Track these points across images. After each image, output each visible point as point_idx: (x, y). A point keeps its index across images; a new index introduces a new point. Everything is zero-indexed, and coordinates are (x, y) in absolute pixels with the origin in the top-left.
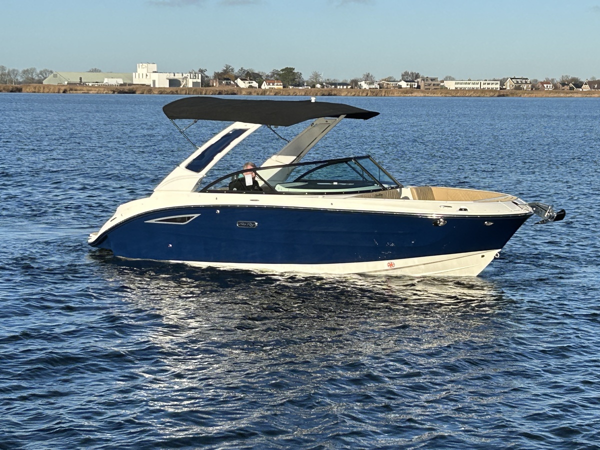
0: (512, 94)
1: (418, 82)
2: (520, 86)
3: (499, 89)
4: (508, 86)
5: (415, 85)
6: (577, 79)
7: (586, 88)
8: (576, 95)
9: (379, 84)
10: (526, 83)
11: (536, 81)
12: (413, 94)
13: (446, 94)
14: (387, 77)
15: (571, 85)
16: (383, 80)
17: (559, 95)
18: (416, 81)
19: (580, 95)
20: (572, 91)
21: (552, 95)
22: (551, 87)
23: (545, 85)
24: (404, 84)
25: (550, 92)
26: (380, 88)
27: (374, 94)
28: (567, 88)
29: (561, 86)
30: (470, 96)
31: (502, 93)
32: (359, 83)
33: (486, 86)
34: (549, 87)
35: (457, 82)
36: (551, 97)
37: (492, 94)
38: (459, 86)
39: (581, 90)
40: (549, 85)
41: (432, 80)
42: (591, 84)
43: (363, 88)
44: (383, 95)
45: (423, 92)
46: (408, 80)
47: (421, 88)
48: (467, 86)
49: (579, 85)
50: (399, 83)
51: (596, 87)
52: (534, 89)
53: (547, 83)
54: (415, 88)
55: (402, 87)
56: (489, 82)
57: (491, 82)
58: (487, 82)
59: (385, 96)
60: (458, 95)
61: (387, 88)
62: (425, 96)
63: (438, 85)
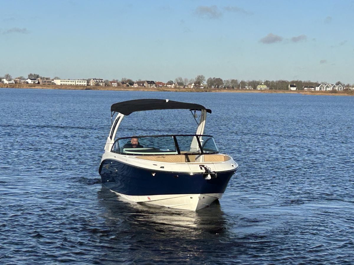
0: (94, 88)
1: (38, 80)
2: (98, 83)
3: (86, 85)
4: (92, 83)
5: (36, 81)
6: (131, 80)
7: (136, 85)
8: (130, 90)
9: (14, 81)
10: (102, 82)
11: (107, 81)
12: (35, 87)
13: (55, 87)
14: (19, 77)
15: (127, 84)
16: (17, 78)
17: (121, 89)
18: (37, 79)
19: (132, 90)
20: (128, 87)
21: (117, 90)
22: (116, 85)
23: (113, 84)
24: (30, 81)
25: (116, 87)
26: (15, 83)
27: (12, 87)
28: (125, 85)
29: (122, 84)
30: (69, 89)
31: (88, 88)
32: (2, 80)
33: (79, 83)
34: (115, 85)
35: (62, 80)
36: (116, 90)
37: (82, 88)
38: (63, 83)
39: (133, 86)
40: (115, 84)
41: (47, 79)
42: (139, 83)
43: (5, 83)
44: (17, 87)
45: (41, 86)
46: (32, 78)
47: (40, 84)
48: (68, 83)
49: (132, 83)
50: (27, 81)
51: (141, 85)
52: (106, 86)
53: (115, 82)
54: (36, 83)
55: (29, 83)
56: (80, 81)
57: (81, 81)
58: (79, 81)
59: (18, 88)
60: (62, 88)
61: (20, 83)
62: (43, 89)
63: (50, 82)
